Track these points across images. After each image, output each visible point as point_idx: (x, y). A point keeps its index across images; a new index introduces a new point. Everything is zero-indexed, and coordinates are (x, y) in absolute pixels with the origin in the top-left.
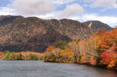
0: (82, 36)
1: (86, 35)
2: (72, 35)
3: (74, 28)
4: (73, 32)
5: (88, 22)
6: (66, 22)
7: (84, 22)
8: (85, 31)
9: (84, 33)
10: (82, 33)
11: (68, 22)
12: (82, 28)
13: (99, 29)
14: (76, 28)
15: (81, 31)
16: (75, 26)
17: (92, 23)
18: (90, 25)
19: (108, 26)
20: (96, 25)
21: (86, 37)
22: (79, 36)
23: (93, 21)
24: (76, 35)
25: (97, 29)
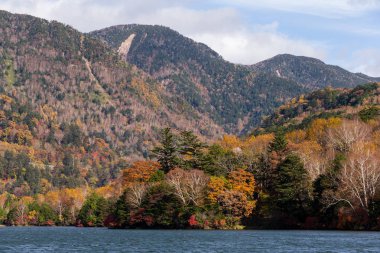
0: (91, 105)
1: (107, 101)
2: (39, 97)
3: (48, 59)
4: (44, 80)
5: (116, 34)
6: (7, 30)
7: (95, 33)
8: (108, 80)
9: (98, 87)
10: (89, 88)
11: (19, 29)
12: (88, 64)
13: (168, 72)
14: (59, 58)
15: (86, 79)
16: (53, 53)
17: (132, 36)
18: (125, 46)
19: (215, 54)
20: (155, 47)
21: (112, 110)
22: (79, 104)
23: (138, 30)
24: (60, 98)
25: (157, 70)
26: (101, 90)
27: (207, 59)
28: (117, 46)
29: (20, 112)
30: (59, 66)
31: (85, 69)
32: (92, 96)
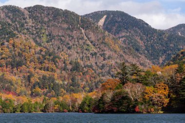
0: (85, 51)
1: (93, 49)
2: (59, 48)
3: (63, 29)
4: (61, 39)
5: (97, 15)
6: (43, 15)
7: (86, 15)
8: (93, 39)
9: (88, 42)
10: (84, 43)
11: (49, 14)
12: (83, 31)
13: (124, 34)
14: (69, 28)
15: (82, 38)
16: (65, 26)
17: (105, 16)
18: (101, 22)
20: (117, 22)
21: (95, 54)
22: (79, 51)
23: (108, 13)
24: (69, 48)
25: (118, 33)
26: (90, 44)
27: (143, 27)
28: (98, 21)
29: (50, 55)
30: (69, 32)
31: (82, 33)
32: (85, 47)
